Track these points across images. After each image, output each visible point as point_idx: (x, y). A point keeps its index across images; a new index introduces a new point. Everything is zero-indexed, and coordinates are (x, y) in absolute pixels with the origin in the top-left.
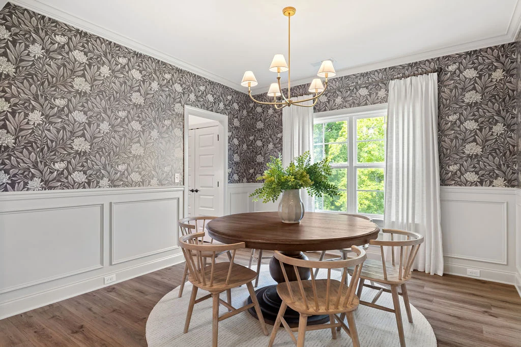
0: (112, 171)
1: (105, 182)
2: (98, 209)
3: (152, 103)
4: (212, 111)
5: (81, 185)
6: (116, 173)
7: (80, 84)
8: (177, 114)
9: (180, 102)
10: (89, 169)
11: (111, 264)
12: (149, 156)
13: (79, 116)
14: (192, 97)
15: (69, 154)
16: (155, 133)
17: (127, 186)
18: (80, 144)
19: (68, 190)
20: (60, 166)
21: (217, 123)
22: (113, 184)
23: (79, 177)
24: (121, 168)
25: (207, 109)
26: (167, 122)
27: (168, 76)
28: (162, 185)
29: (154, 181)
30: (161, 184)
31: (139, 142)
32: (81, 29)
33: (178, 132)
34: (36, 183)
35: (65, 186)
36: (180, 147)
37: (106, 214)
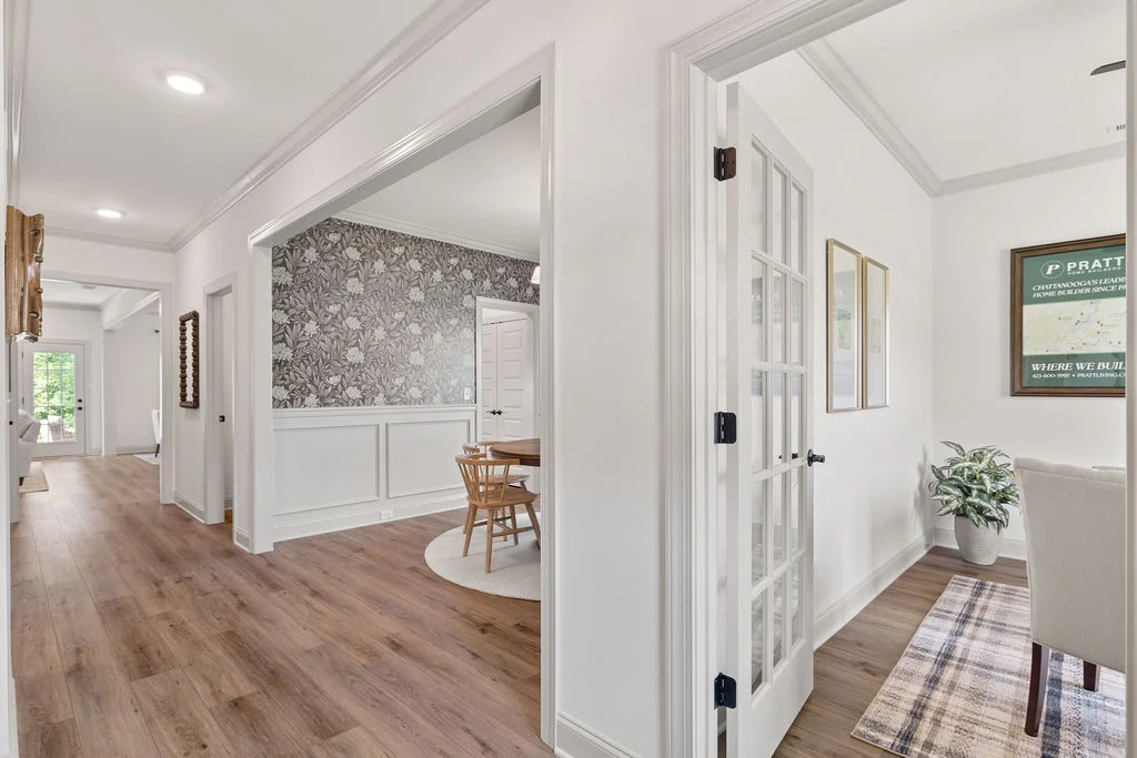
0: (388, 386)
1: (380, 398)
2: (373, 430)
3: (434, 299)
4: (516, 300)
5: (356, 403)
6: (392, 388)
7: (354, 286)
8: (467, 310)
9: (470, 293)
10: (364, 383)
11: (388, 497)
12: (431, 366)
13: (353, 323)
14: (487, 284)
15: (343, 367)
16: (438, 337)
17: (405, 403)
18: (354, 355)
19: (341, 408)
20: (334, 380)
21: (525, 315)
22: (389, 401)
23: (353, 393)
24: (399, 381)
25: (509, 298)
26: (454, 322)
27: (454, 261)
28: (447, 403)
29: (438, 398)
30: (446, 401)
31: (418, 348)
32: (353, 222)
33: (467, 333)
34: (312, 399)
35: (341, 403)
36: (471, 352)
37: (382, 434)
